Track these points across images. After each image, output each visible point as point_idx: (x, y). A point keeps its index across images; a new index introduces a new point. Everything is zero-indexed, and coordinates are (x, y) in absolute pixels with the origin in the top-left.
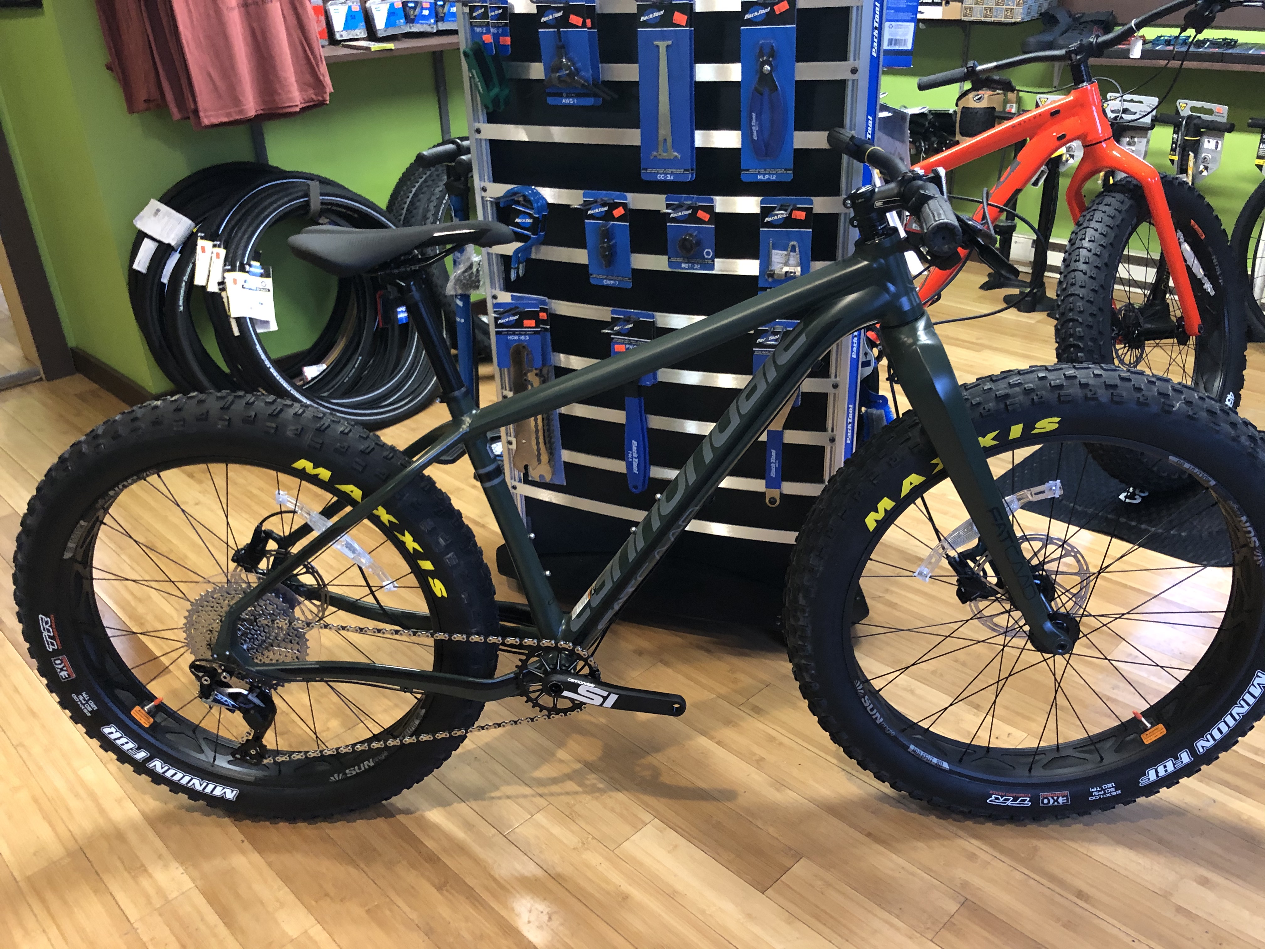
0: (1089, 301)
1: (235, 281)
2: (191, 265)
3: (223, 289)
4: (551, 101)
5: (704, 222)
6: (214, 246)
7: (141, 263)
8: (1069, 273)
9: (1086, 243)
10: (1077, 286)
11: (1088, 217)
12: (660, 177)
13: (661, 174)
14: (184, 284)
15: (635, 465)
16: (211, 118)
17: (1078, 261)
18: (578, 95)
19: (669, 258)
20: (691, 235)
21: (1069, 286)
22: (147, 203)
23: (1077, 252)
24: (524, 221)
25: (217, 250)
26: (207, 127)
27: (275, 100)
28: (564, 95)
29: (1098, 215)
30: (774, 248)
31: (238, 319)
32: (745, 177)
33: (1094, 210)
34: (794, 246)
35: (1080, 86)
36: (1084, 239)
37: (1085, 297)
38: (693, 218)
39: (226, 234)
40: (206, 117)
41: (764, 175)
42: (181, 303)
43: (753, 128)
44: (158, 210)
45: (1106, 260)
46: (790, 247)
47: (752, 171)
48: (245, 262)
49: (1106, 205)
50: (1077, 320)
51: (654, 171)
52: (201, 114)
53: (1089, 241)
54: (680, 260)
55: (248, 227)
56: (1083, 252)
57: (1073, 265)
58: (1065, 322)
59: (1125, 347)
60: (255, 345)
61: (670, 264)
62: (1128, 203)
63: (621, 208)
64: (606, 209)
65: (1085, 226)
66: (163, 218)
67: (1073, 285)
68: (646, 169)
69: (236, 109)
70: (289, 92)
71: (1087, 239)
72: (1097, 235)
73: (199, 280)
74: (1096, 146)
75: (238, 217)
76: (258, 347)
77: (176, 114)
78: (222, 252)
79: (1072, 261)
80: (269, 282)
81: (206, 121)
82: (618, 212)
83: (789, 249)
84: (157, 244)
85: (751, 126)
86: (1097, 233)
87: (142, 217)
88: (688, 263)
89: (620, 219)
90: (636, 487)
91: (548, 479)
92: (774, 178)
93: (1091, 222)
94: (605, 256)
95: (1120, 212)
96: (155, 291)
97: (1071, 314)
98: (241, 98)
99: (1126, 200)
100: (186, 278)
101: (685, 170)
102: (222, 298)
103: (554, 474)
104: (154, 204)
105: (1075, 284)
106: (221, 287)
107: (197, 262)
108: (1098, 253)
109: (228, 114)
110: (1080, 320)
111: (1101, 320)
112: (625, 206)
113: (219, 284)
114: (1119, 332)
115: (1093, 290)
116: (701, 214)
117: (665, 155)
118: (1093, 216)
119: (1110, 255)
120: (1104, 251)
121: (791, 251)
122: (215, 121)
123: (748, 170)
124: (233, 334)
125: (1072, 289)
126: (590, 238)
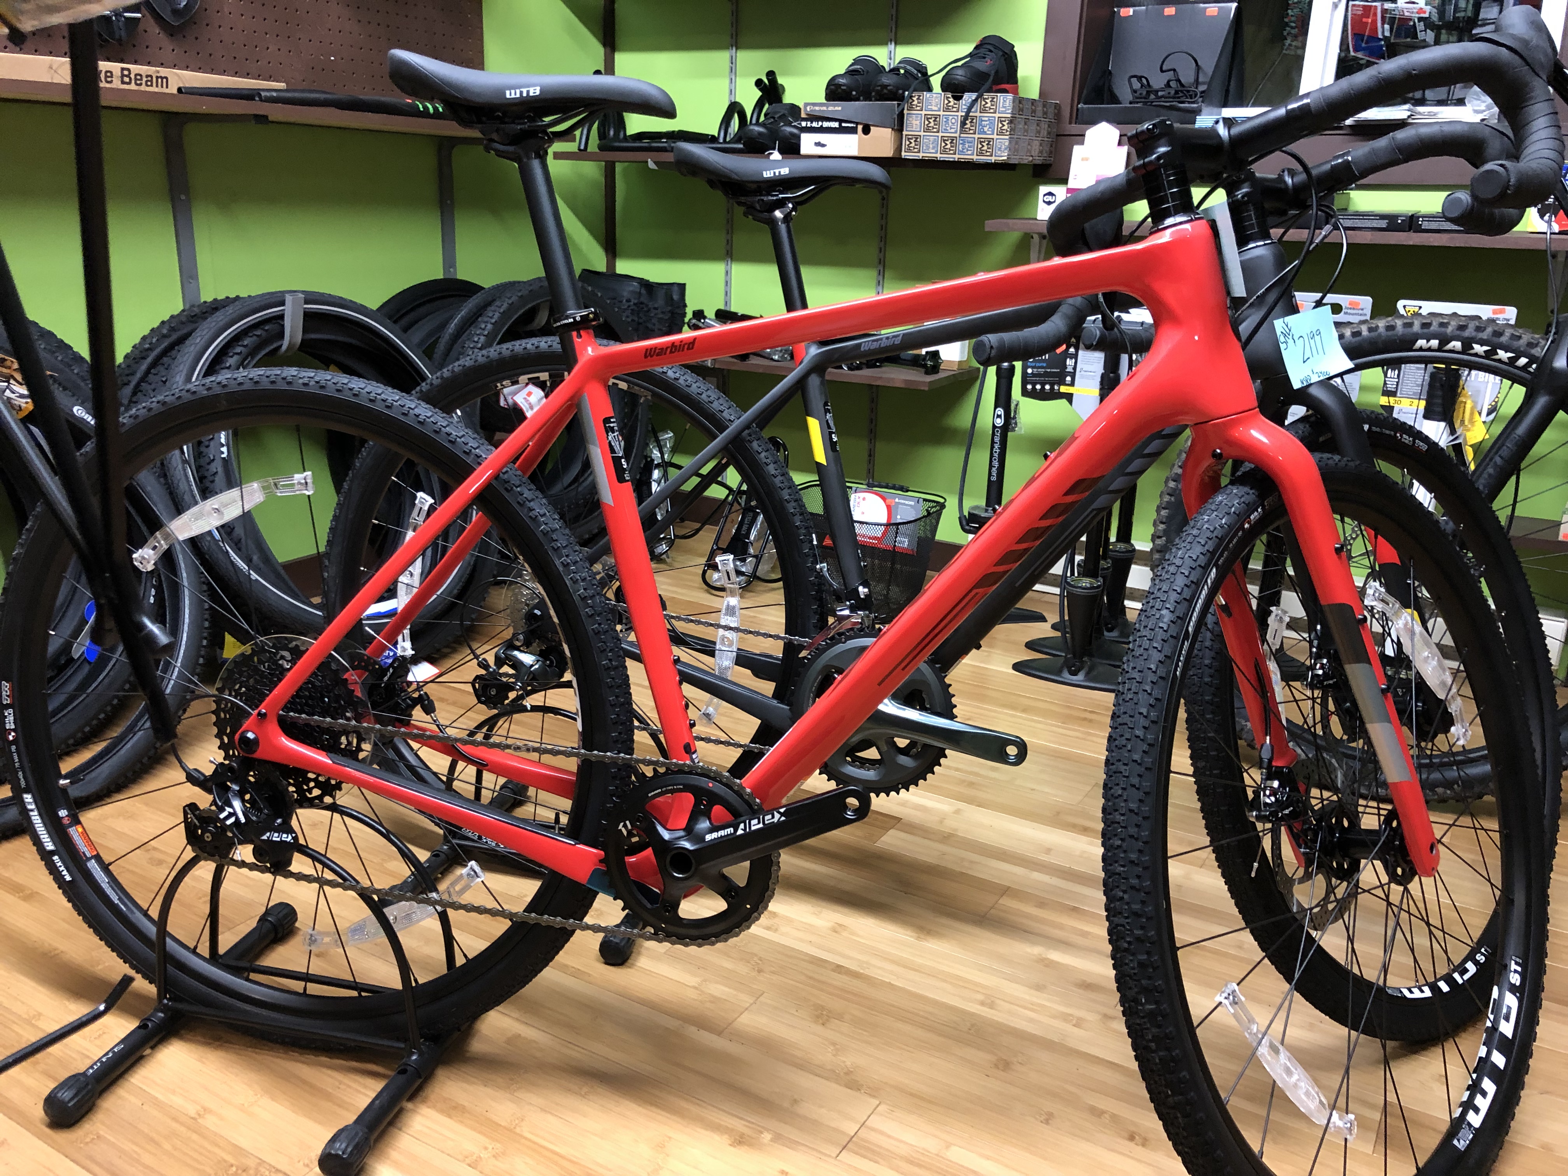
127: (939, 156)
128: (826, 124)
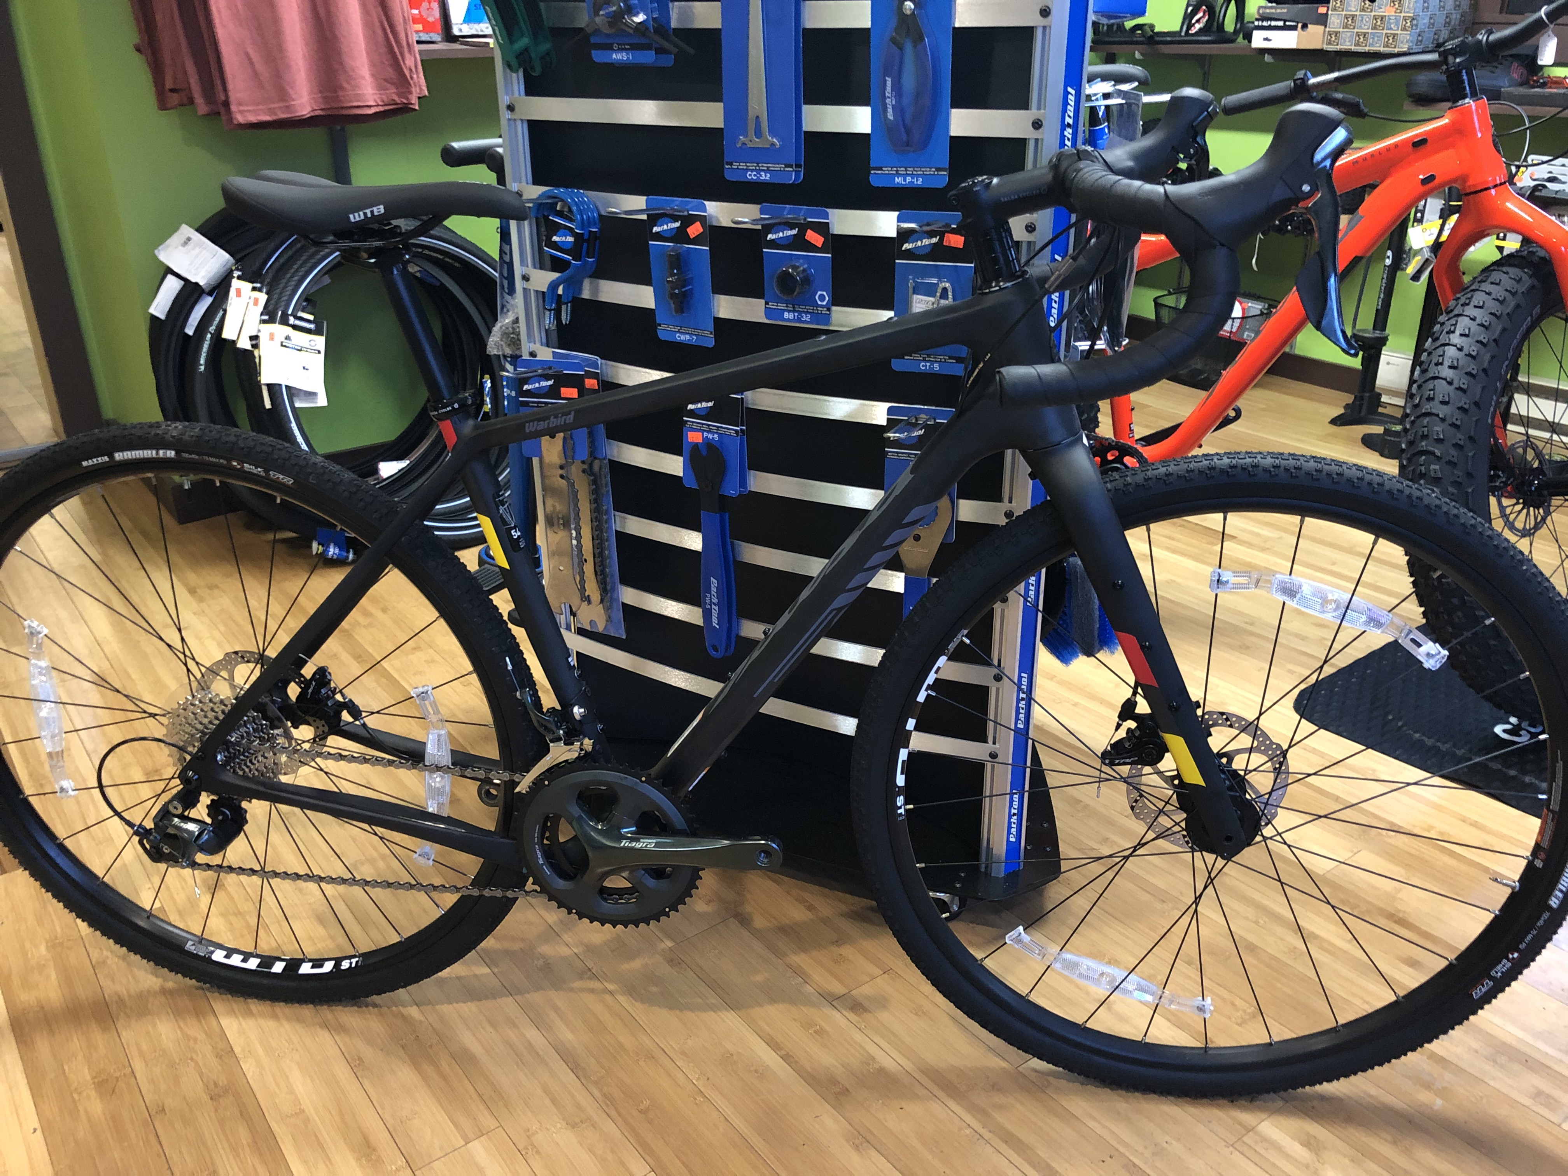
0: (1453, 425)
1: (272, 337)
2: (221, 312)
3: (256, 346)
4: (598, 56)
5: (813, 248)
6: (254, 289)
7: (160, 307)
8: (1425, 382)
9: (1455, 339)
10: (1436, 402)
11: (1461, 301)
12: (751, 176)
13: (752, 171)
14: (209, 336)
15: (715, 614)
16: (247, 114)
17: (1442, 364)
18: (634, 47)
19: (767, 303)
20: (795, 268)
21: (1424, 399)
22: (176, 229)
23: (1440, 351)
24: (564, 239)
25: (257, 294)
26: (241, 126)
27: (338, 97)
28: (615, 47)
29: (1479, 298)
30: (914, 293)
31: (270, 386)
32: (877, 179)
33: (1473, 290)
34: (945, 290)
35: (1460, 102)
36: (1453, 332)
37: (1448, 418)
38: (798, 242)
39: (271, 275)
40: (241, 112)
41: (905, 176)
42: (202, 361)
43: (888, 101)
44: (189, 239)
45: (1485, 365)
46: (939, 290)
47: (886, 170)
48: (290, 312)
49: (1492, 283)
50: (1433, 453)
51: (742, 166)
52: (234, 108)
53: (1461, 335)
54: (782, 306)
55: (300, 267)
56: (1451, 351)
57: (1433, 371)
58: (1414, 455)
59: (1518, 503)
60: (291, 422)
61: (768, 312)
62: (1527, 281)
63: (698, 223)
64: (677, 224)
65: (1456, 312)
66: (194, 249)
67: (1430, 399)
68: (731, 164)
69: (281, 104)
70: (358, 87)
71: (1458, 333)
72: (1473, 326)
73: (228, 333)
74: (1482, 194)
75: (290, 253)
76: (294, 425)
77: (202, 107)
78: (263, 297)
79: (1432, 364)
80: (320, 342)
81: (240, 119)
82: (695, 230)
83: (938, 294)
84: (182, 283)
85: (884, 97)
86: (1475, 323)
87: (168, 246)
88: (794, 311)
89: (696, 241)
90: (715, 649)
91: (600, 628)
92: (919, 182)
93: (1466, 308)
94: (672, 296)
95: (1514, 294)
96: (173, 345)
97: (1423, 444)
98: (290, 91)
99: (1525, 277)
100: (212, 329)
101: (786, 166)
102: (254, 357)
103: (609, 619)
104: (186, 231)
105: (1433, 399)
106: (254, 342)
107: (228, 309)
108: (1474, 354)
109: (271, 111)
110: (1438, 453)
111: (1470, 454)
112: (703, 219)
113: (252, 338)
114: (1508, 479)
115: (1461, 408)
116: (812, 236)
117: (757, 142)
118: (1470, 299)
119: (1493, 357)
120: (1483, 350)
121: (941, 297)
122: (253, 118)
123: (880, 169)
124: (264, 406)
125: (1428, 407)
126: (657, 268)
127: (1353, 48)
128: (1273, 23)
